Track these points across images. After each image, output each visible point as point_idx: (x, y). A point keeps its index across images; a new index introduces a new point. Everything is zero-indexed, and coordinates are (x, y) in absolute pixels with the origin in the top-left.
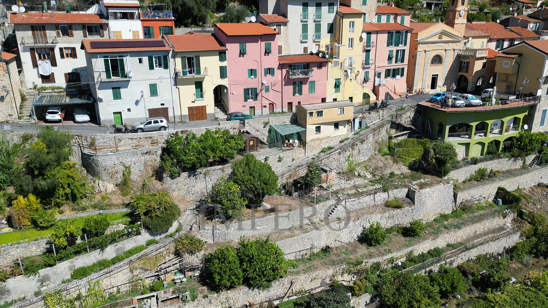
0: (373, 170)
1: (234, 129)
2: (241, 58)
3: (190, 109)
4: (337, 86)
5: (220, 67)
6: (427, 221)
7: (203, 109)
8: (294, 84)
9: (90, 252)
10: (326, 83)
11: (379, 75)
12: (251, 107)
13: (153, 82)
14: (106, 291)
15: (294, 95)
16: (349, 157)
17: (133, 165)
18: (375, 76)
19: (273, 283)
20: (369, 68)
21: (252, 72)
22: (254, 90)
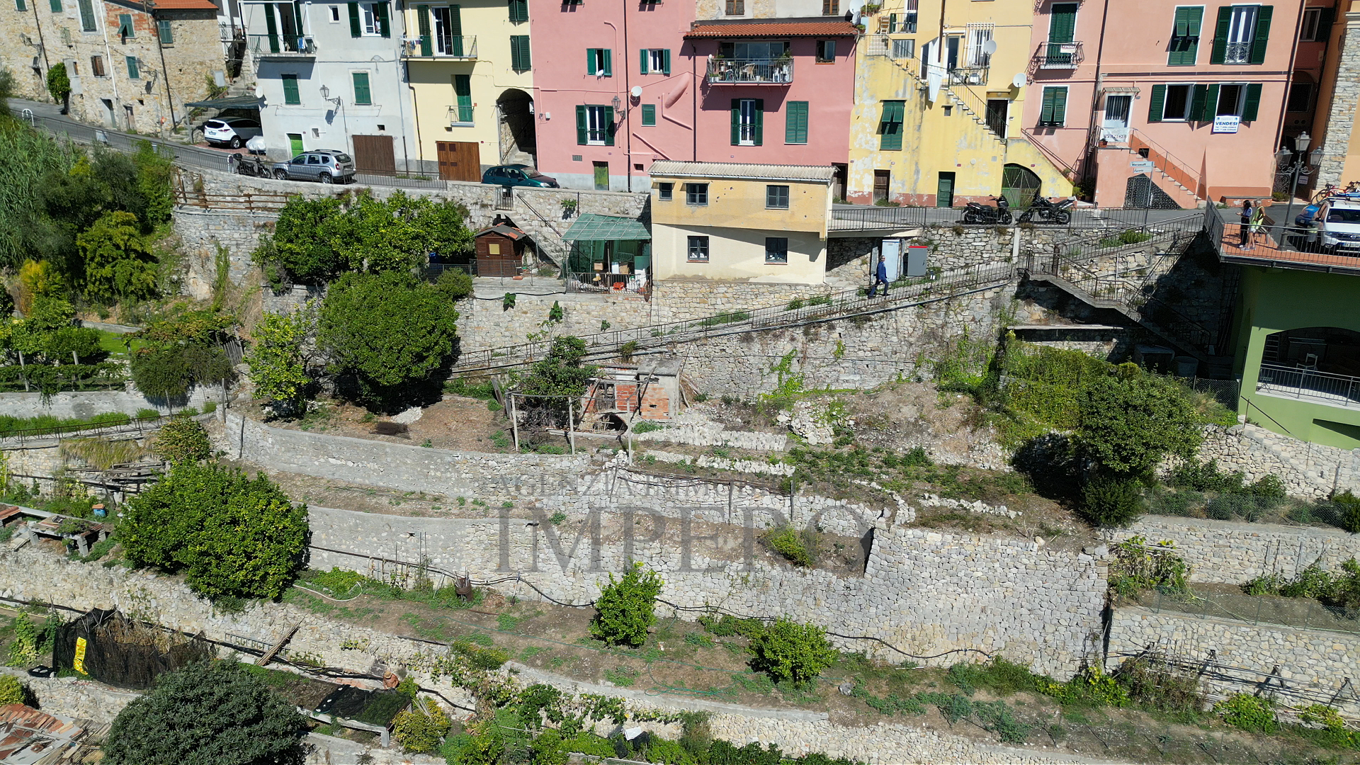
0: (857, 424)
1: (484, 206)
2: (568, 14)
3: (441, 146)
4: (891, 128)
5: (512, 37)
6: (909, 659)
7: (472, 148)
8: (734, 105)
9: (30, 391)
10: (849, 113)
11: (1119, 107)
12: (596, 164)
13: (360, 69)
14: (15, 478)
15: (735, 142)
16: (788, 359)
17: (233, 249)
18: (1096, 107)
19: (249, 603)
20: (1068, 73)
21: (600, 59)
22: (605, 112)
